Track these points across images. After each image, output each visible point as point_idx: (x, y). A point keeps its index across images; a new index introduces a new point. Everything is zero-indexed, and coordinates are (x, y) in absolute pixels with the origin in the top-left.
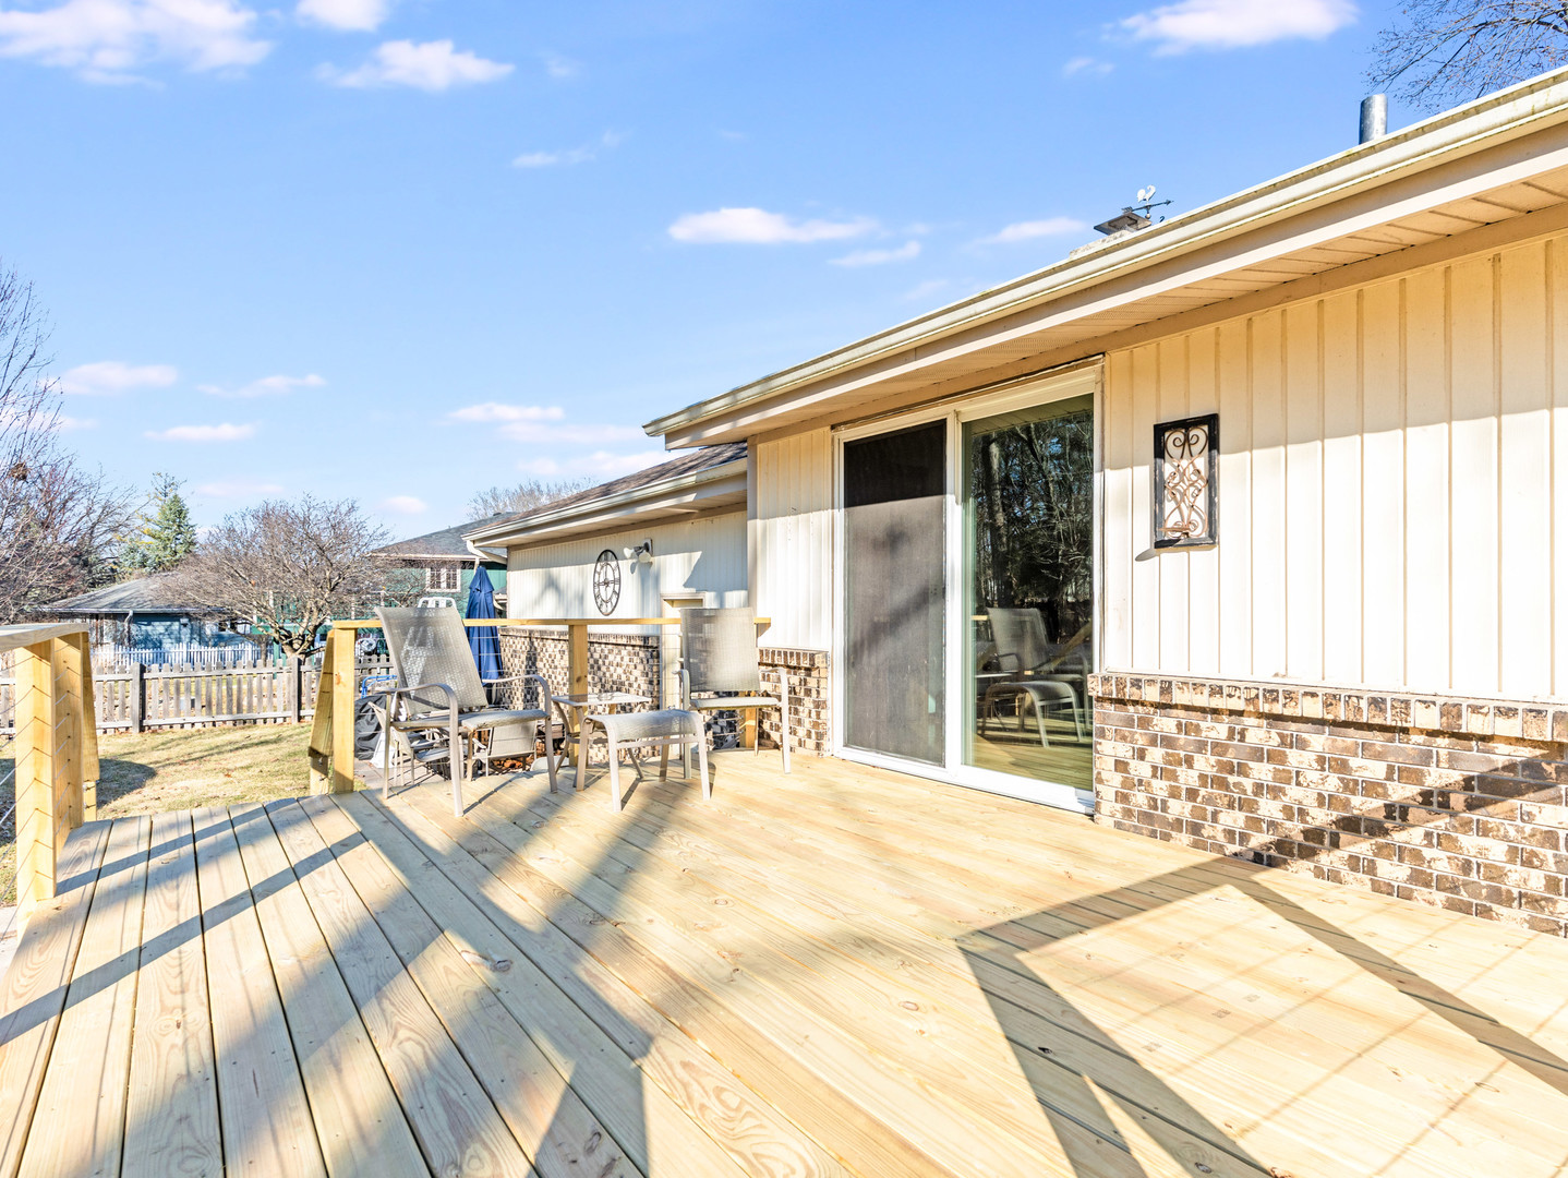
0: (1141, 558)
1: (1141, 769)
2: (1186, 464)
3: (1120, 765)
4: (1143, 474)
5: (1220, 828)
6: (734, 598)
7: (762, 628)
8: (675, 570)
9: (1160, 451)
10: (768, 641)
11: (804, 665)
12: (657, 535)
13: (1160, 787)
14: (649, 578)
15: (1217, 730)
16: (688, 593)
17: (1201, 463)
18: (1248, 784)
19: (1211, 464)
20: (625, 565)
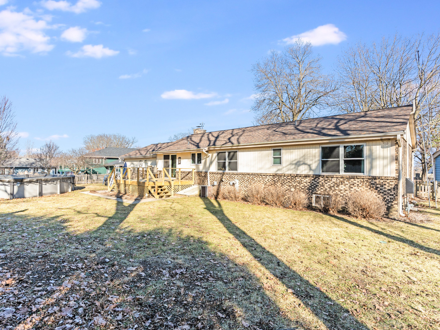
6: (155, 166)
7: (157, 169)
8: (149, 163)
10: (158, 170)
11: (160, 171)
12: (147, 159)
14: (146, 163)
16: (151, 165)
20: (143, 162)
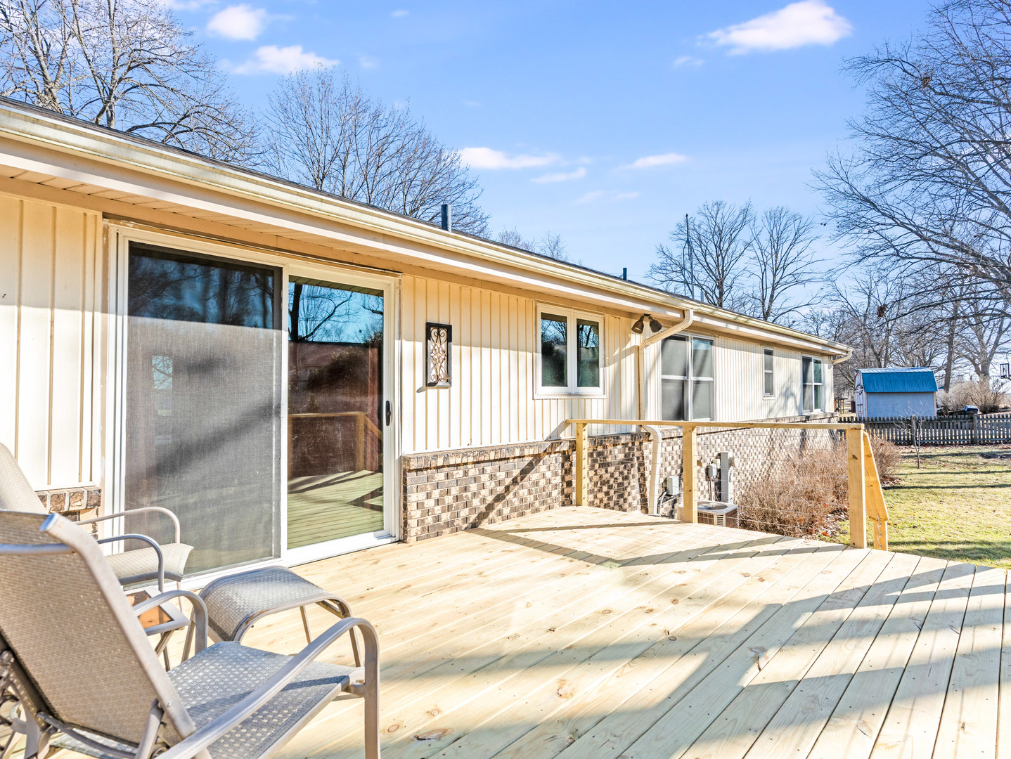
0: (419, 391)
1: (430, 503)
2: (438, 346)
3: (419, 505)
4: (420, 346)
5: (460, 519)
9: (428, 336)
13: (438, 510)
15: (459, 473)
17: (444, 346)
18: (469, 494)
19: (448, 348)
